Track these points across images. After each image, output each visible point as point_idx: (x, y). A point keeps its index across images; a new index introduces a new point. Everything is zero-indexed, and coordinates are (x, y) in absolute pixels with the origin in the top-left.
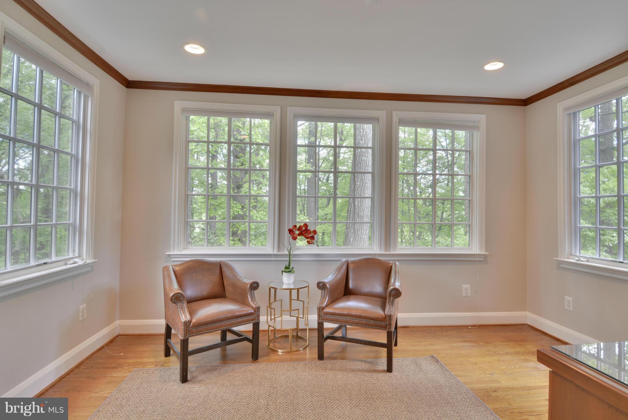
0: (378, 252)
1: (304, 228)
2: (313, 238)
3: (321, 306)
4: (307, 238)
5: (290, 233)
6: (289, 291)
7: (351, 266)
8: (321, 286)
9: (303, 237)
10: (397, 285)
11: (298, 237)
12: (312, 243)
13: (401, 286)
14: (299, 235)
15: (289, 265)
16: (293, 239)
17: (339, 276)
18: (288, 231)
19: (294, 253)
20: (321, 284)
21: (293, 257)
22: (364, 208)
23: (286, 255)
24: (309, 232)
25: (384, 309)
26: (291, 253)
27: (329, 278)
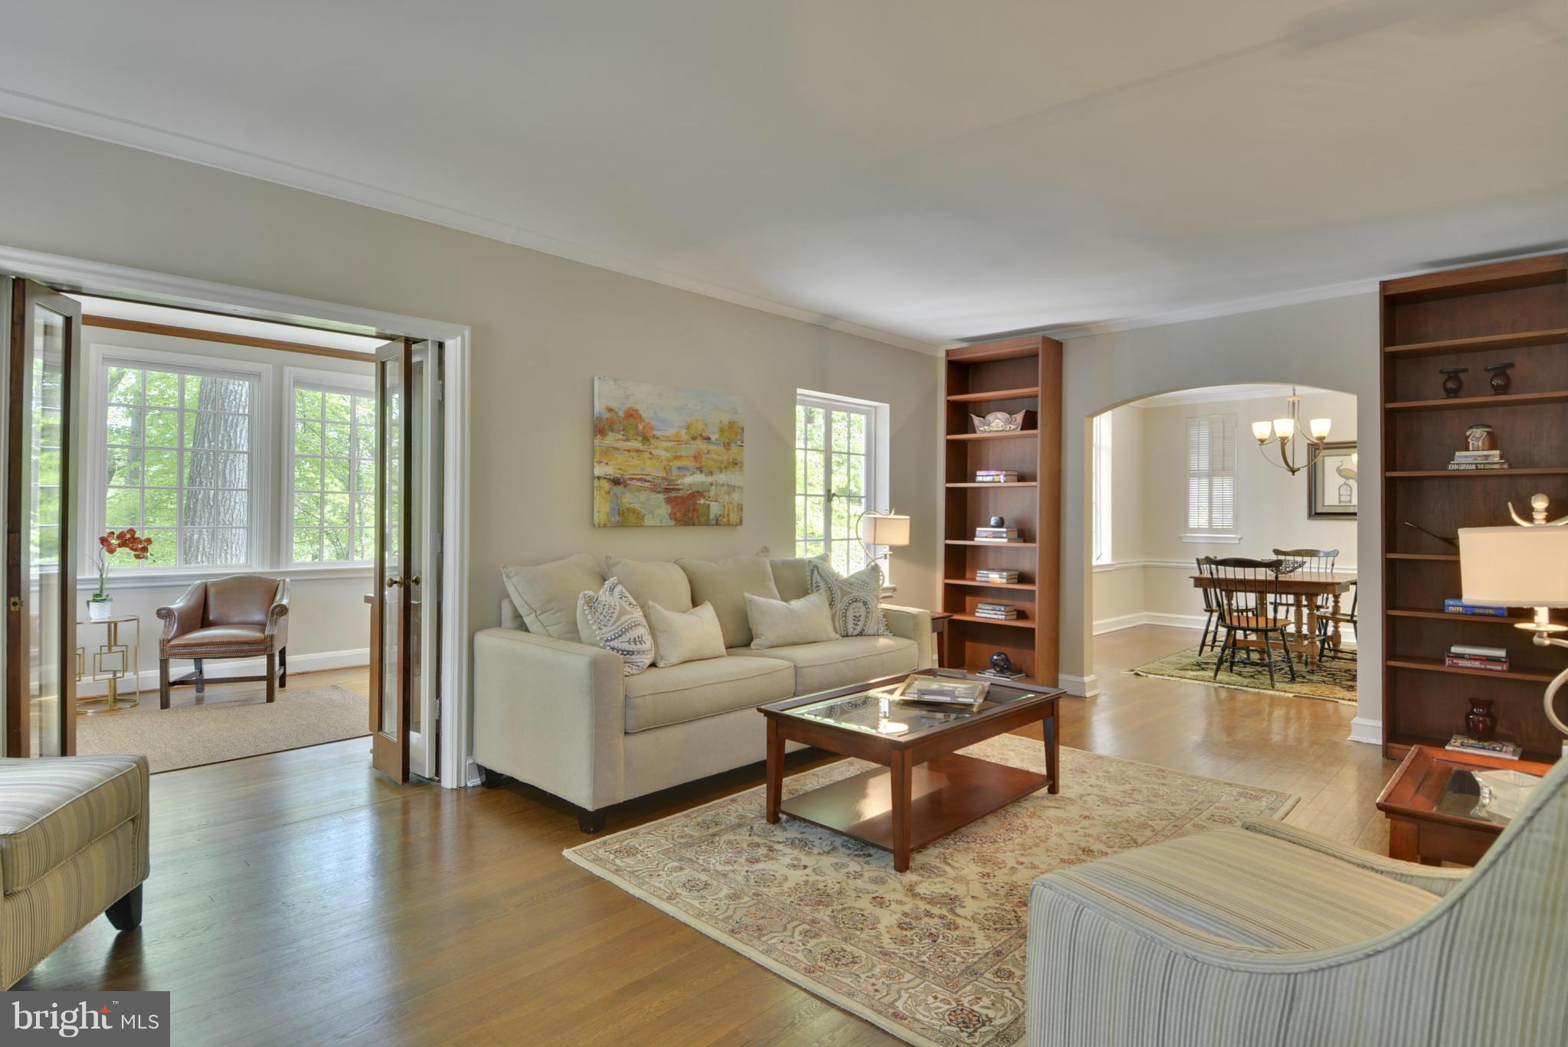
0: (260, 570)
1: (128, 536)
2: (145, 549)
3: (166, 638)
4: (135, 550)
5: (102, 543)
6: (106, 625)
7: (212, 591)
8: (164, 614)
9: (127, 550)
10: (285, 602)
11: (118, 550)
12: (143, 558)
13: (289, 603)
14: (120, 546)
15: (101, 591)
16: (108, 552)
17: (192, 603)
18: (99, 541)
19: (109, 576)
20: (164, 611)
21: (108, 583)
22: (232, 504)
23: (95, 580)
24: (137, 541)
25: (263, 631)
26: (104, 576)
27: (178, 604)
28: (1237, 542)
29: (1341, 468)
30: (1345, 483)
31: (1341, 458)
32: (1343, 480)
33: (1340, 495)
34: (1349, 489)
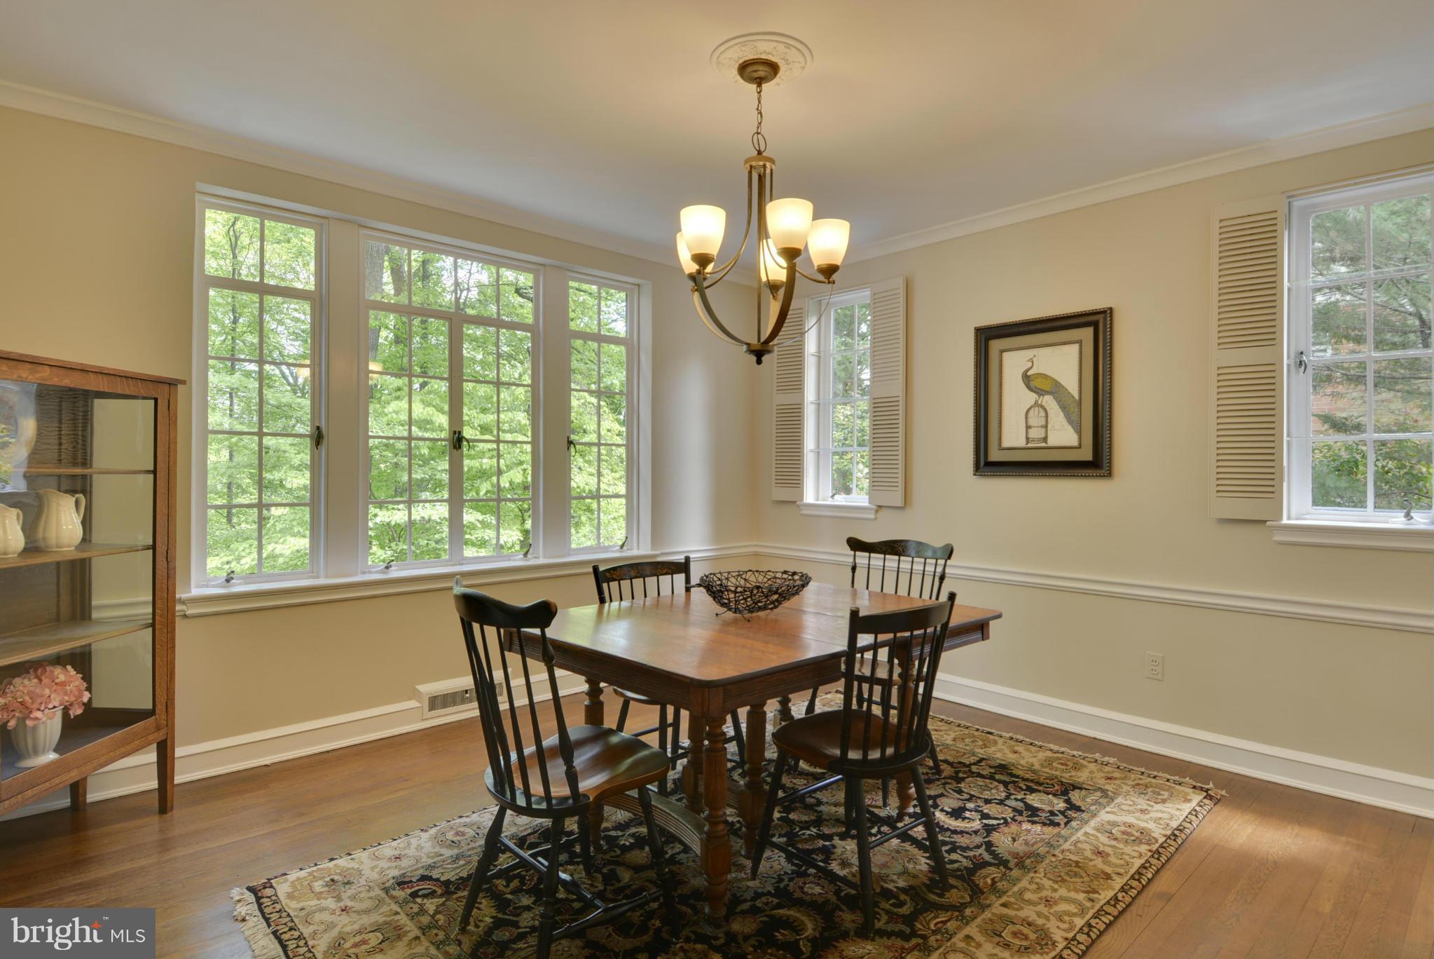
28: (872, 516)
29: (1029, 374)
30: (1036, 404)
31: (1029, 354)
32: (1032, 397)
33: (1028, 427)
34: (1043, 414)
